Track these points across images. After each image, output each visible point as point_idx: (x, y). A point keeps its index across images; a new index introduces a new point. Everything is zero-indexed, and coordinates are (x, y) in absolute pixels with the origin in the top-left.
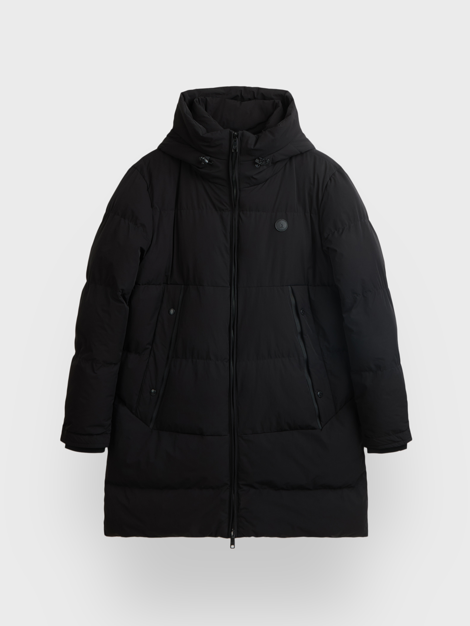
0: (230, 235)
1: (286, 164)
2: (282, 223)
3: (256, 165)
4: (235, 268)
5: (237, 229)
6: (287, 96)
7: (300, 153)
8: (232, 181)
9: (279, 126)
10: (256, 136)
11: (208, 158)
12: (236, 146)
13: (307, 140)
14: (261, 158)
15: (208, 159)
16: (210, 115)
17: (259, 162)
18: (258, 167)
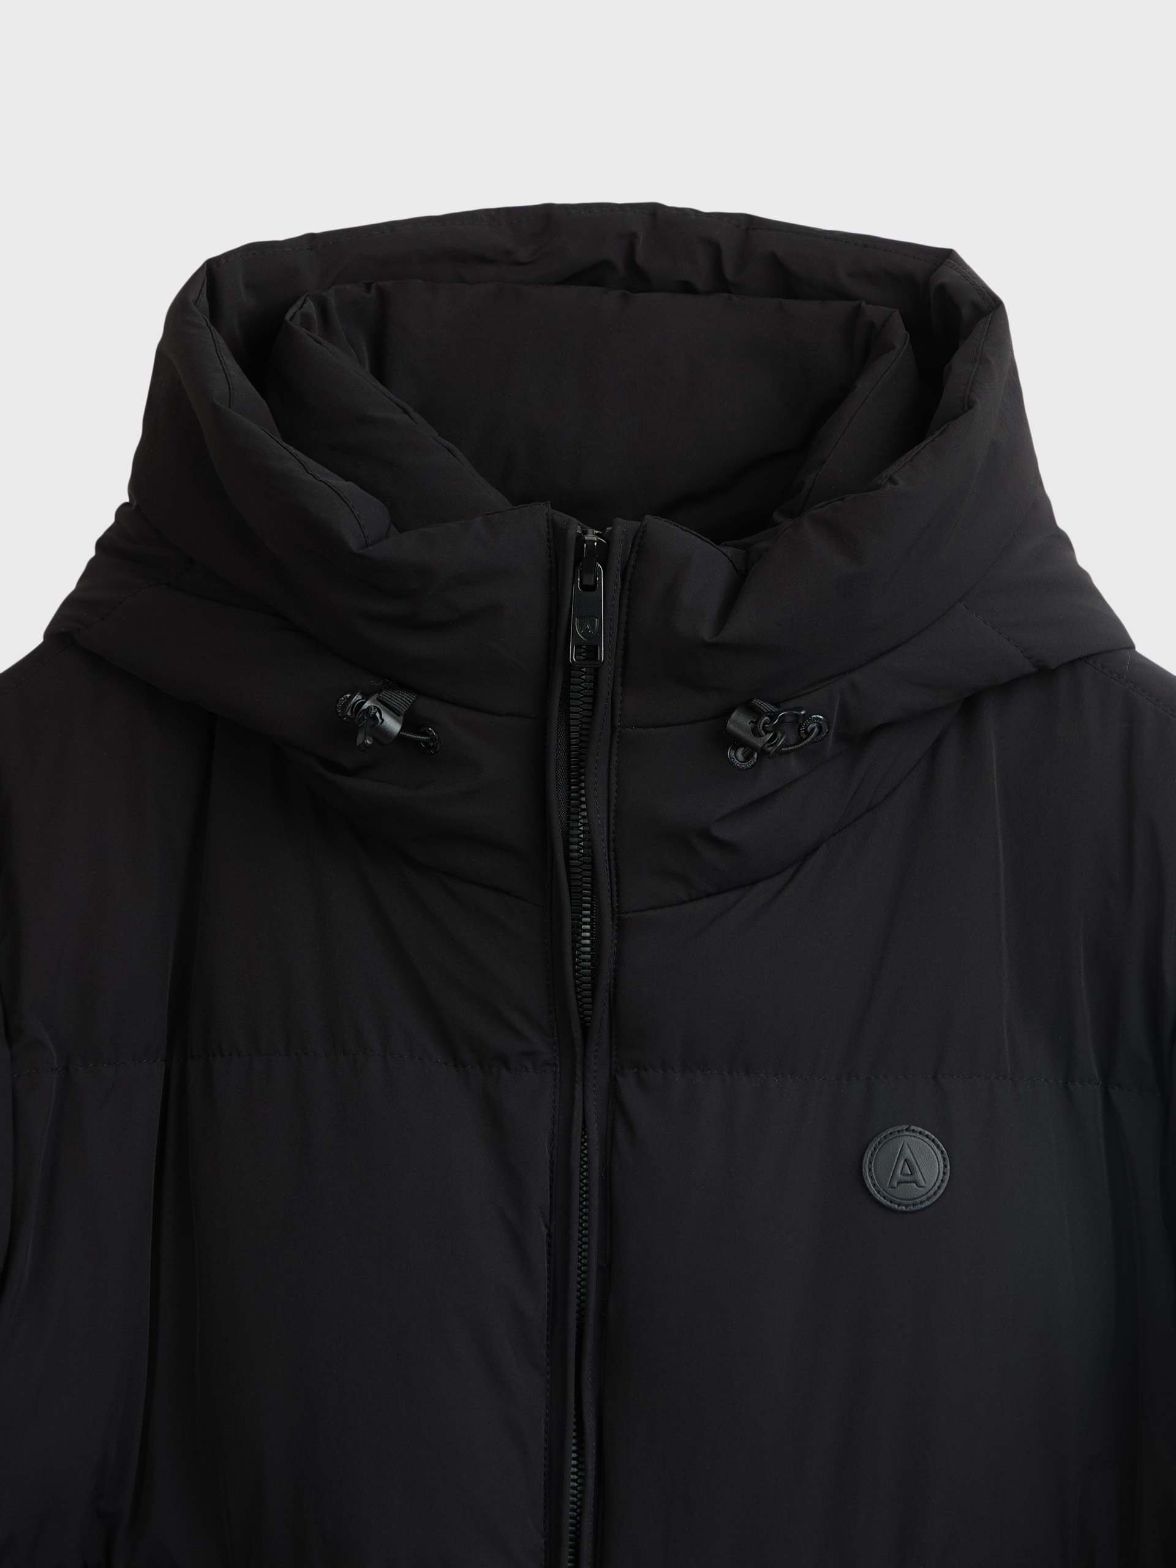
0: (549, 1235)
1: (938, 743)
2: (908, 1153)
3: (730, 753)
4: (580, 1462)
5: (595, 1192)
6: (942, 288)
7: (1032, 670)
8: (567, 859)
9: (889, 486)
10: (729, 551)
11: (401, 700)
12: (593, 625)
13: (1081, 583)
14: (766, 707)
15: (403, 710)
16: (410, 409)
17: (755, 732)
18: (752, 762)
